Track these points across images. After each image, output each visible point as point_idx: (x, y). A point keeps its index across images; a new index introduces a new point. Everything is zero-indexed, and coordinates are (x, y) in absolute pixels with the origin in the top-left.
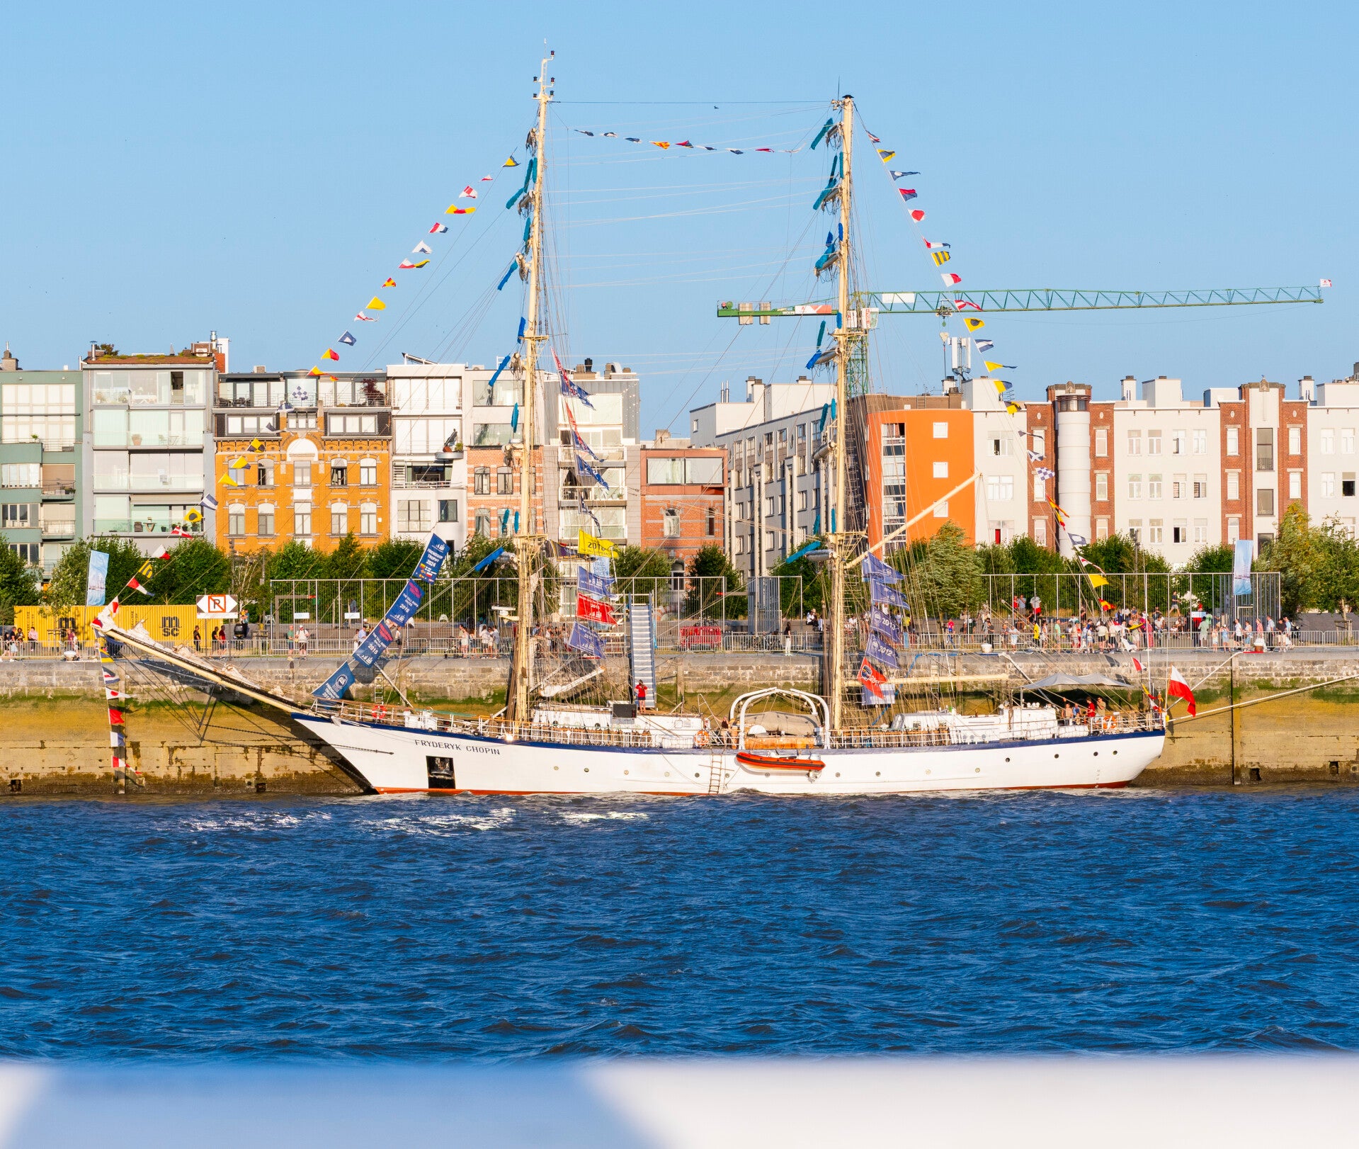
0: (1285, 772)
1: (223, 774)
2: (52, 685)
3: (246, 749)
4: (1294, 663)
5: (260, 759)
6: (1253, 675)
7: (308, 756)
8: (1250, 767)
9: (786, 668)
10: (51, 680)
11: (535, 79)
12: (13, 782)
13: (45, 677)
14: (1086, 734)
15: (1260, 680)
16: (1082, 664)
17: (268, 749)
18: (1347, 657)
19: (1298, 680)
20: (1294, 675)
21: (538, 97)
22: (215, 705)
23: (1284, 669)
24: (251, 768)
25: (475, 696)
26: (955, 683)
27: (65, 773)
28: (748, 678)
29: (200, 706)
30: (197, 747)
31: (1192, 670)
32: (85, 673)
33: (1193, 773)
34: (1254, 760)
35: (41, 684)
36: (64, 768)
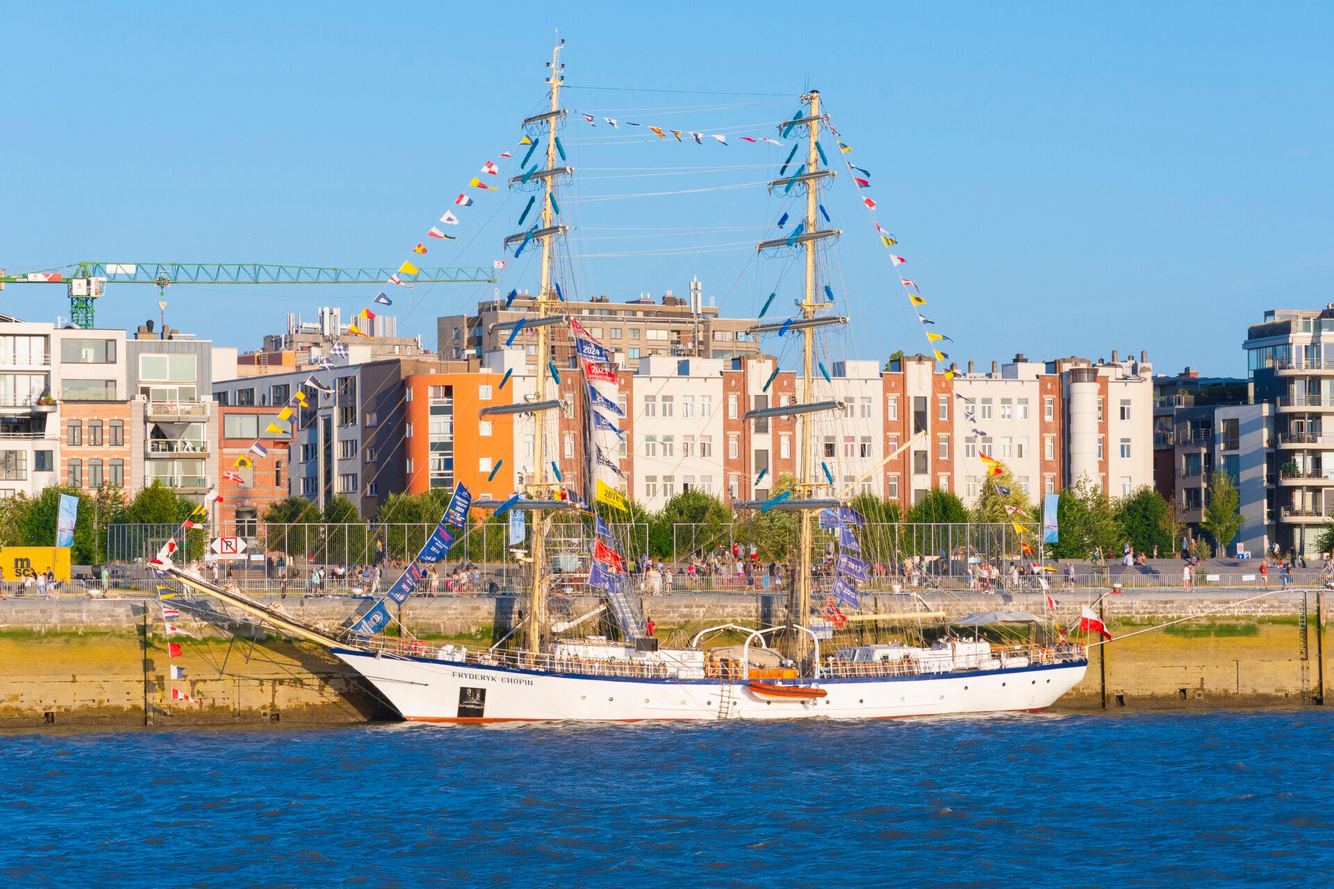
0: (1143, 698)
1: (244, 706)
2: (82, 622)
3: (261, 682)
4: (1150, 602)
5: (274, 691)
6: (1117, 613)
7: (317, 688)
8: (1116, 694)
9: (734, 607)
10: (81, 617)
11: (548, 64)
12: (47, 714)
13: (76, 615)
14: (1026, 665)
15: (1123, 618)
16: (979, 603)
17: (281, 682)
18: (1192, 597)
19: (1153, 618)
20: (1150, 613)
21: (551, 81)
22: (232, 641)
23: (1143, 608)
24: (267, 700)
25: (465, 632)
26: (876, 621)
27: (95, 705)
28: (701, 615)
29: (219, 641)
30: (217, 680)
31: (1069, 609)
32: (113, 611)
33: (1070, 700)
34: (1119, 688)
35: (72, 621)
36: (94, 701)
